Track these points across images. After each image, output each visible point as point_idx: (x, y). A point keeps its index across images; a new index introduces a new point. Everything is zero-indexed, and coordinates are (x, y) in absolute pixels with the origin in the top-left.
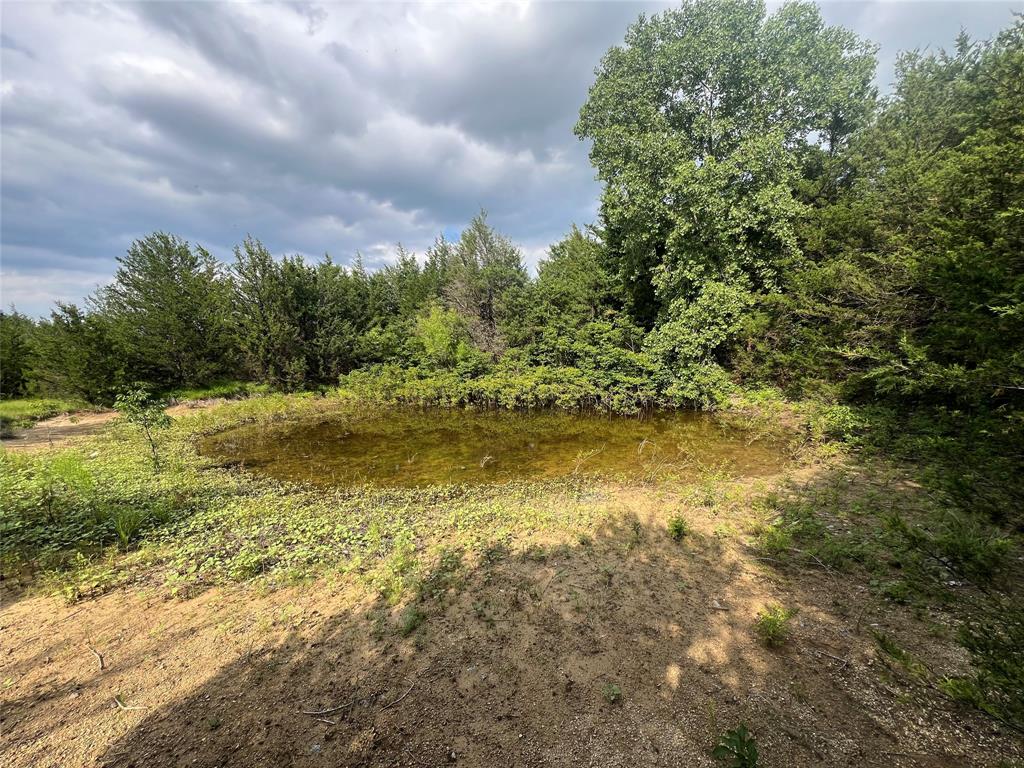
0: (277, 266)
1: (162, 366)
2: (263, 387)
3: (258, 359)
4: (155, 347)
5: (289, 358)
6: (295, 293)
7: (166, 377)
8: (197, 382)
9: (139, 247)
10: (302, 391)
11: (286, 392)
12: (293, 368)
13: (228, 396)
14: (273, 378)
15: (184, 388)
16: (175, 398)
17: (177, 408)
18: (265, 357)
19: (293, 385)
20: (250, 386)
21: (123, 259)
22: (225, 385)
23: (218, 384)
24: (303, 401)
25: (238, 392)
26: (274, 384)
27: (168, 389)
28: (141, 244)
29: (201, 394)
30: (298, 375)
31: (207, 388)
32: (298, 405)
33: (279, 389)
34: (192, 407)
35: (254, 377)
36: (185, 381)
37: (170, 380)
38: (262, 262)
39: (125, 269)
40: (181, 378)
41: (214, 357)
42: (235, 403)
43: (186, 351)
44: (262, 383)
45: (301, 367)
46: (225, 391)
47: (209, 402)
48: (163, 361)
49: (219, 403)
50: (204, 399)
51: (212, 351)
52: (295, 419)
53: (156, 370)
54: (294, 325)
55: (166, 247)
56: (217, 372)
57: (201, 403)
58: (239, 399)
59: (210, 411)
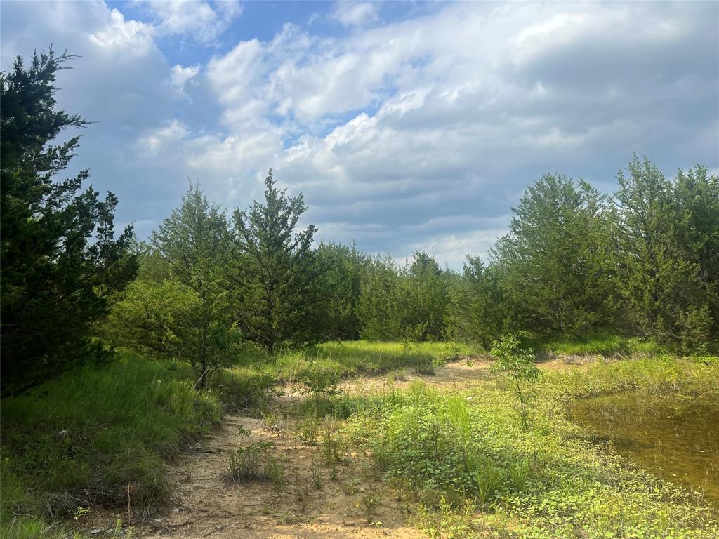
0: (669, 186)
1: (542, 315)
2: (649, 346)
3: (642, 308)
4: (536, 294)
5: (684, 306)
6: (694, 217)
7: (545, 327)
8: (574, 334)
9: (530, 194)
10: (703, 354)
11: (680, 354)
12: (689, 320)
13: (607, 354)
14: (662, 333)
15: (562, 341)
16: (553, 350)
17: (555, 362)
18: (652, 304)
19: (690, 345)
20: (632, 342)
21: (517, 208)
22: (603, 340)
23: (597, 338)
24: (704, 369)
25: (618, 350)
26: (663, 342)
27: (547, 340)
28: (532, 190)
29: (577, 349)
30: (697, 331)
31: (585, 342)
32: (696, 374)
33: (671, 350)
34: (569, 363)
35: (637, 331)
36: (563, 333)
37: (549, 331)
38: (651, 184)
39: (518, 218)
40: (560, 329)
41: (593, 305)
42: (613, 363)
43: (564, 298)
44: (646, 340)
45: (701, 320)
46: (603, 346)
47: (586, 358)
48: (543, 309)
49: (597, 360)
50: (581, 354)
51: (590, 298)
52: (690, 394)
53: (537, 319)
54: (692, 261)
55: (552, 189)
56: (595, 324)
57: (578, 359)
58: (619, 358)
59: (585, 369)
